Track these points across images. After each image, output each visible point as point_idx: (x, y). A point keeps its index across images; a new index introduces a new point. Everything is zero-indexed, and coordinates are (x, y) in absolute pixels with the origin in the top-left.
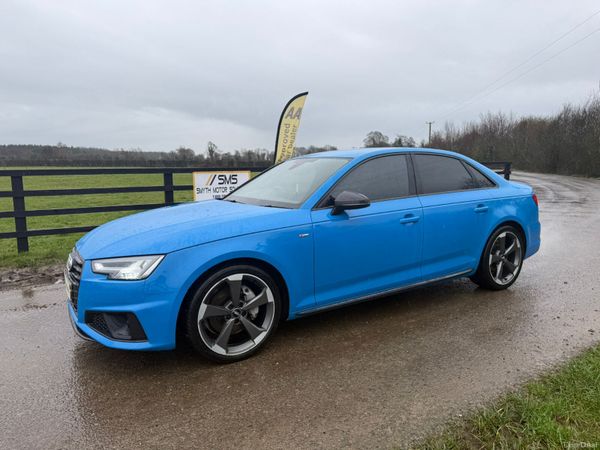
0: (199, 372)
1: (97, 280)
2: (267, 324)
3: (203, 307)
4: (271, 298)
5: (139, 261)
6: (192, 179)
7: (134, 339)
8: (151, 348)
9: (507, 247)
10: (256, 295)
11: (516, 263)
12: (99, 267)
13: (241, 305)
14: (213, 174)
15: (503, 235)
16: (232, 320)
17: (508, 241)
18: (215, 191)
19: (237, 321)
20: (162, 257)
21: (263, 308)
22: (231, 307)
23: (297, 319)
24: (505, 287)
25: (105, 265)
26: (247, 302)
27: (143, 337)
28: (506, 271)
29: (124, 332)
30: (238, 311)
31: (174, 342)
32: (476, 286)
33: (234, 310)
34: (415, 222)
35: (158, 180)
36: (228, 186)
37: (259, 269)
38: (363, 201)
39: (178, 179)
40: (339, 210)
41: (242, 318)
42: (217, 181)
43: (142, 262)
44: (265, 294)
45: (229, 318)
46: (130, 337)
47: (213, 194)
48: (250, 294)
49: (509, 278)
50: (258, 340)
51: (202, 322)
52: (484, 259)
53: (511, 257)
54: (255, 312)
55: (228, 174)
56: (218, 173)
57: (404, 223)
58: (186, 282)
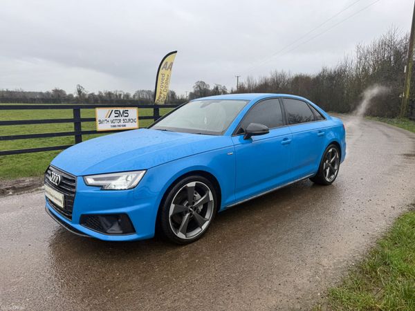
0: (170, 252)
1: (92, 190)
2: (208, 216)
3: (173, 206)
4: (211, 198)
5: (124, 175)
6: (95, 113)
7: (125, 233)
8: (139, 238)
9: (332, 157)
10: (202, 196)
11: (336, 168)
12: (90, 180)
13: (194, 203)
14: (111, 109)
15: (330, 150)
16: (188, 214)
17: (333, 153)
18: (112, 122)
19: (191, 214)
20: (144, 172)
21: (206, 205)
22: (188, 205)
23: (225, 211)
24: (330, 183)
25: (95, 179)
26: (197, 201)
27: (133, 231)
28: (332, 172)
29: (116, 228)
30: (191, 208)
31: (153, 232)
32: (312, 183)
33: (189, 207)
34: (289, 143)
35: (69, 114)
36: (122, 118)
37: (205, 177)
38: (264, 130)
39: (84, 113)
40: (248, 136)
41: (194, 213)
42: (113, 114)
43: (126, 176)
44: (208, 195)
45: (186, 212)
46: (121, 232)
47: (110, 124)
48: (198, 195)
49: (332, 177)
50: (204, 227)
51: (172, 217)
52: (321, 166)
53: (333, 164)
54: (201, 208)
55: (121, 110)
56: (114, 109)
57: (284, 144)
58: (163, 189)
